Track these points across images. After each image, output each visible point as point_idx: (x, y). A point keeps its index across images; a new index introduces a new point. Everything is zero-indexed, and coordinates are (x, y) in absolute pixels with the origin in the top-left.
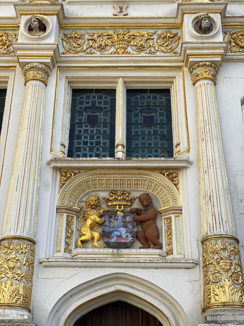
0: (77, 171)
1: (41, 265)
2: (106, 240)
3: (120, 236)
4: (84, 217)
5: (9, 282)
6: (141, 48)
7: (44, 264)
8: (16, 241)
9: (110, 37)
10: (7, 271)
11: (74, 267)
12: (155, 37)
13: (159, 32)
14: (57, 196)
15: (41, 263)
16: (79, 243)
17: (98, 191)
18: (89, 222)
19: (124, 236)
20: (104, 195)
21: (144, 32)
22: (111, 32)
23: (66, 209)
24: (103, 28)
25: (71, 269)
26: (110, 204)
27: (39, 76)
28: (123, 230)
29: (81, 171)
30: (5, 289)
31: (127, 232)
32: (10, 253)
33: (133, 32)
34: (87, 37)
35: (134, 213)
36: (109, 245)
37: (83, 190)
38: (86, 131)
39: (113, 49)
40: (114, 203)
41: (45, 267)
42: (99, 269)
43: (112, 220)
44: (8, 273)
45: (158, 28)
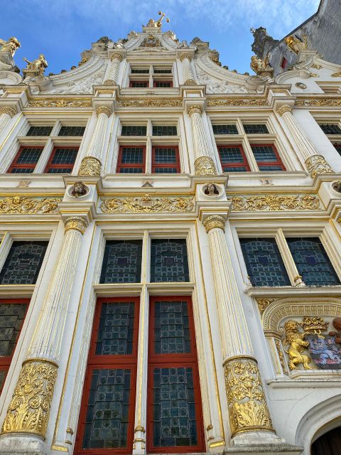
0: (271, 300)
1: (269, 386)
2: (317, 362)
3: (329, 358)
4: (287, 341)
5: (252, 403)
6: (291, 207)
7: (273, 385)
8: (245, 361)
9: (263, 200)
10: (247, 391)
11: (303, 387)
12: (298, 199)
13: (301, 196)
14: (262, 322)
15: (268, 384)
16: (293, 366)
17: (293, 317)
18: (294, 345)
19: (333, 358)
20: (300, 321)
21: (289, 196)
22: (264, 197)
23: (272, 333)
24: (256, 194)
25: (300, 390)
26: (307, 328)
27: (219, 225)
28: (330, 353)
29: (275, 299)
30: (249, 410)
31: (334, 354)
32: (243, 373)
33: (280, 196)
34: (245, 200)
35: (334, 336)
36: (320, 367)
37: (280, 317)
38: (261, 270)
39: (268, 208)
40: (311, 328)
41: (275, 388)
42: (329, 390)
43: (315, 343)
44: (247, 393)
45: (300, 193)
